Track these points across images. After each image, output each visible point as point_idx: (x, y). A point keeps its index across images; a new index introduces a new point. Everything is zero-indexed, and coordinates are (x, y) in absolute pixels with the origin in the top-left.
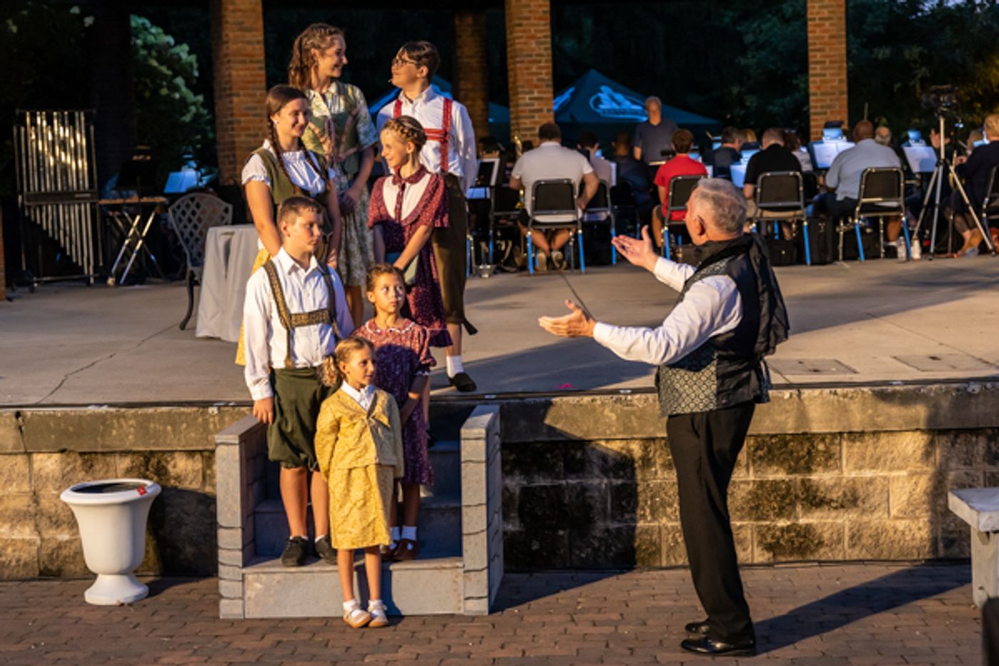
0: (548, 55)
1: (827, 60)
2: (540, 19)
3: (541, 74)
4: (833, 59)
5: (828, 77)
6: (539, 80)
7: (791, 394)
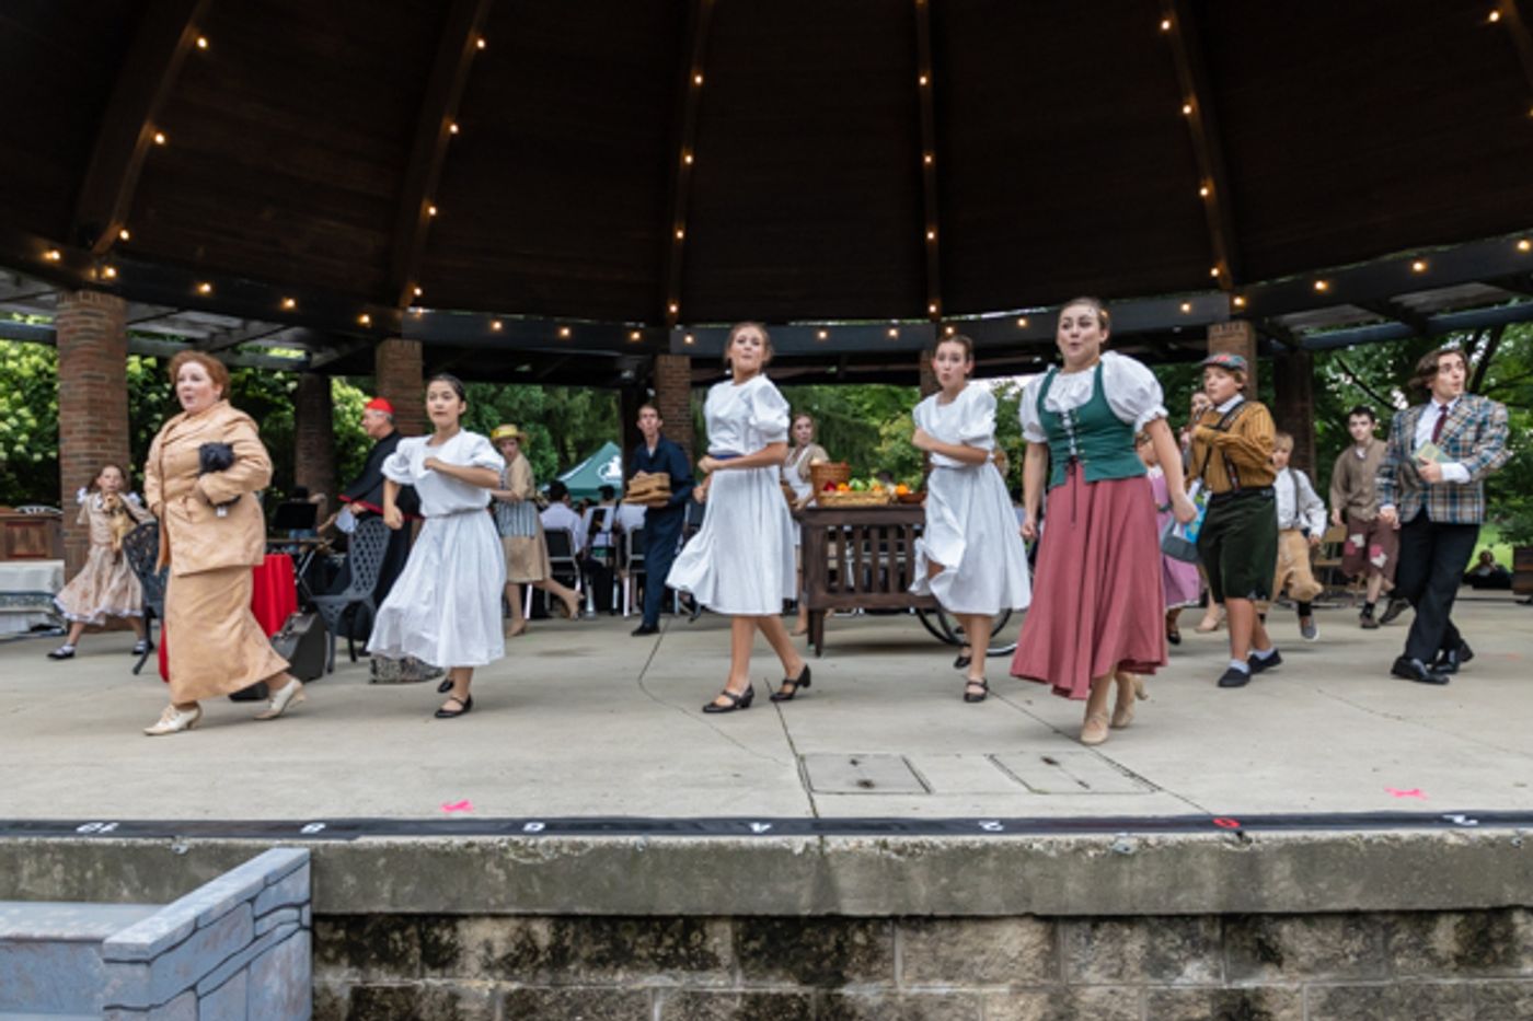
7: (807, 846)
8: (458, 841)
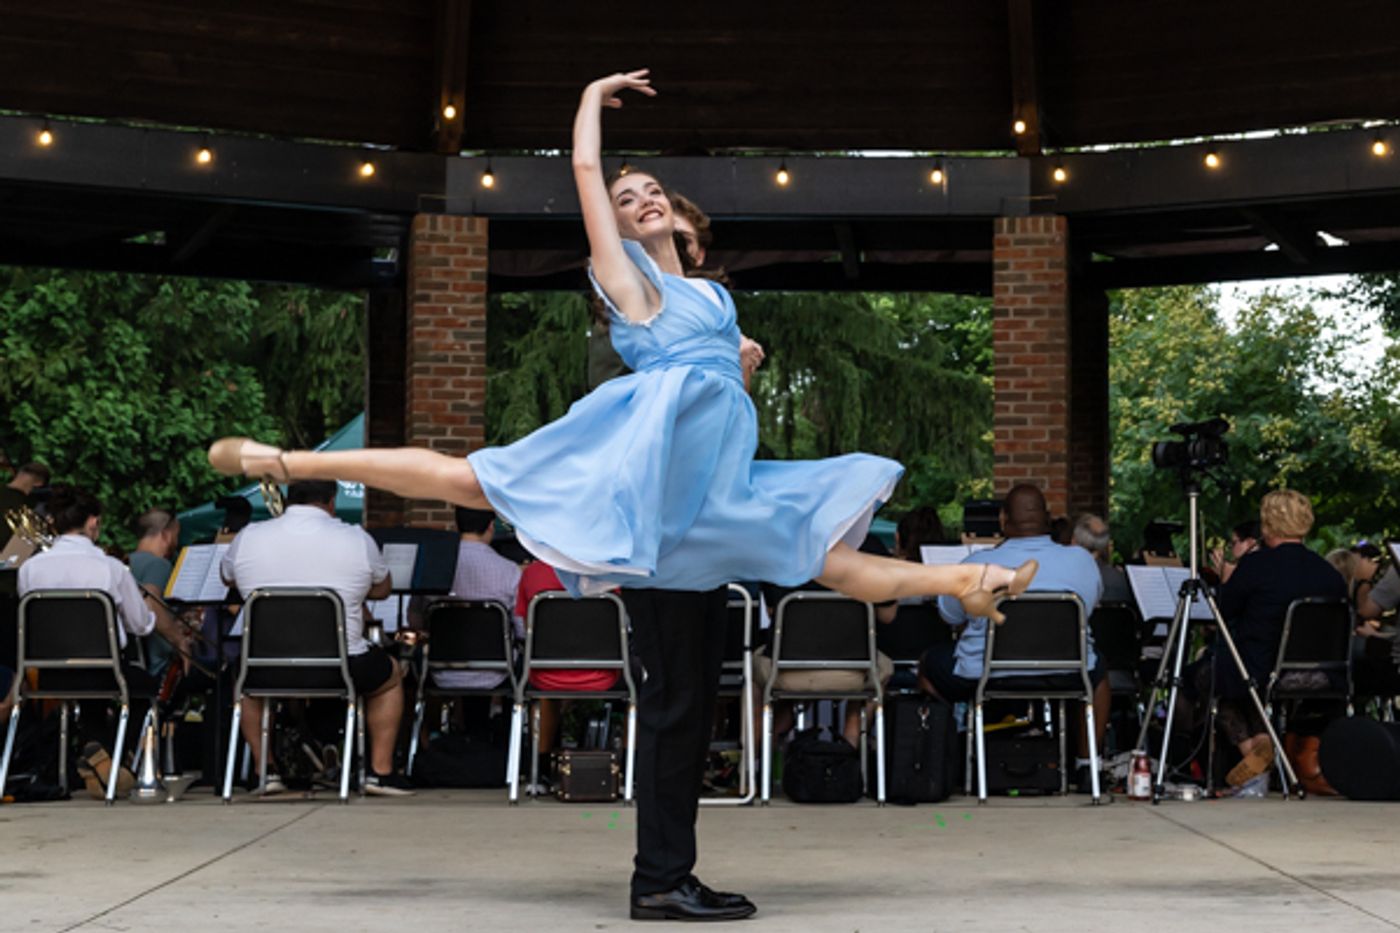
0: (478, 360)
1: (1030, 392)
2: (467, 288)
3: (462, 396)
4: (1043, 390)
5: (1030, 426)
6: (456, 407)
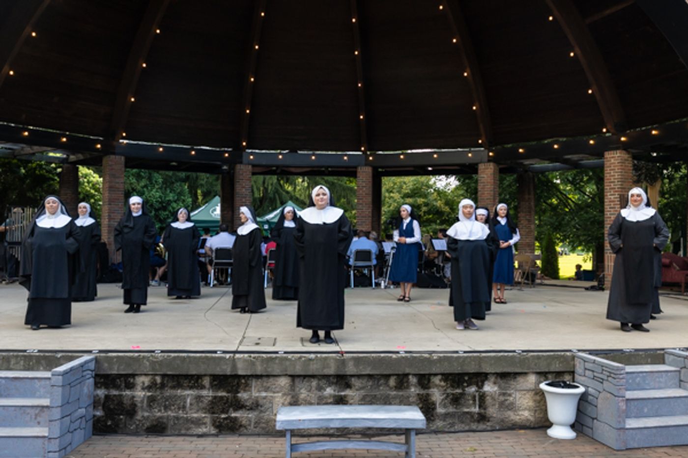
1: (364, 203)
4: (367, 203)
7: (230, 356)
8: (136, 354)
